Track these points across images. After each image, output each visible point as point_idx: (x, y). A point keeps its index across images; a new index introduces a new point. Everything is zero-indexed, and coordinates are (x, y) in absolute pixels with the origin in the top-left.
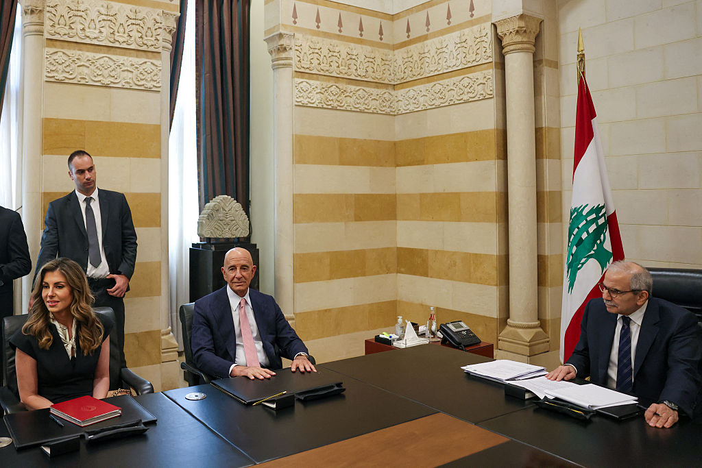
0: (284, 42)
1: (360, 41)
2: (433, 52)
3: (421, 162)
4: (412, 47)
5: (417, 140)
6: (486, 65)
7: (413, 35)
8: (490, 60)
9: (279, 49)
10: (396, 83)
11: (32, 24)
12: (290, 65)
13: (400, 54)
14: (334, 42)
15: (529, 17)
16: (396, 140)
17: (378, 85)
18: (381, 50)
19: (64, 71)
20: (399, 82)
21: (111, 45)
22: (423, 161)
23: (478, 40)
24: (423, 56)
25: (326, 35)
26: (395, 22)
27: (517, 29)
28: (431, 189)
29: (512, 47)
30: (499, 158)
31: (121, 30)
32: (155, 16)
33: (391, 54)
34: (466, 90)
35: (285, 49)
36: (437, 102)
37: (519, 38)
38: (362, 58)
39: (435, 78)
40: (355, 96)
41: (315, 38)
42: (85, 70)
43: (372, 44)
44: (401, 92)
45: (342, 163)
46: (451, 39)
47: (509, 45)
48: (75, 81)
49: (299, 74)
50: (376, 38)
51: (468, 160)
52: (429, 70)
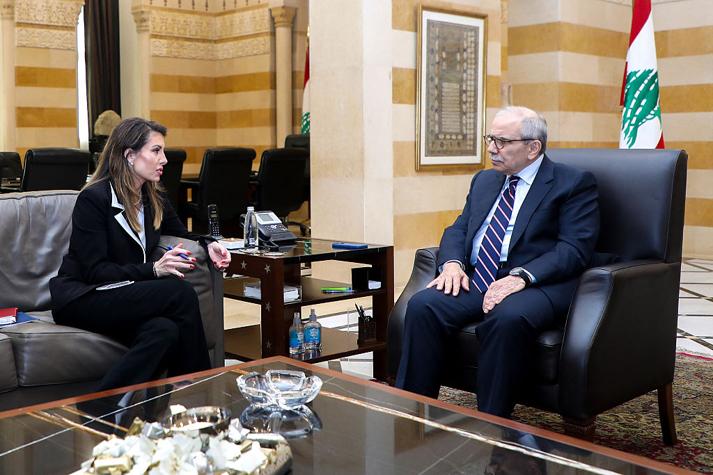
1: (192, 13)
3: (230, 91)
4: (226, 16)
6: (266, 33)
8: (267, 31)
9: (141, 20)
10: (216, 39)
11: (8, 13)
12: (148, 30)
13: (219, 20)
14: (176, 14)
15: (288, 7)
16: (217, 76)
17: (204, 41)
18: (206, 17)
19: (26, 40)
20: (218, 39)
21: (48, 24)
23: (262, 18)
24: (232, 23)
25: (171, 10)
27: (281, 14)
30: (271, 88)
31: (54, 15)
32: (72, 6)
33: (213, 20)
34: (256, 47)
35: (145, 20)
38: (194, 23)
39: (239, 38)
40: (190, 49)
41: (164, 13)
42: (36, 39)
43: (201, 14)
44: (219, 46)
45: (181, 91)
46: (248, 14)
47: (279, 22)
48: (31, 46)
49: (155, 36)
50: (203, 9)
51: (256, 89)
52: (236, 33)
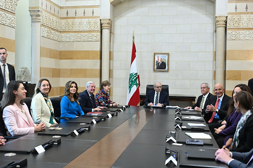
0: (39, 13)
1: (54, 15)
2: (78, 23)
4: (69, 20)
5: (70, 51)
6: (97, 31)
7: (69, 16)
9: (37, 15)
10: (61, 31)
12: (40, 22)
14: (50, 15)
16: (61, 50)
18: (58, 19)
20: (62, 31)
22: (72, 58)
23: (95, 23)
24: (73, 24)
25: (48, 12)
26: (61, 9)
27: (108, 23)
28: (75, 68)
29: (106, 28)
30: (100, 59)
33: (60, 21)
34: (90, 38)
35: (39, 16)
36: (79, 40)
37: (108, 25)
38: (55, 21)
39: (78, 32)
40: (53, 34)
41: (46, 13)
43: (56, 16)
44: (63, 34)
45: (50, 57)
46: (85, 21)
47: (103, 27)
49: (43, 25)
50: (57, 14)
51: (89, 59)
